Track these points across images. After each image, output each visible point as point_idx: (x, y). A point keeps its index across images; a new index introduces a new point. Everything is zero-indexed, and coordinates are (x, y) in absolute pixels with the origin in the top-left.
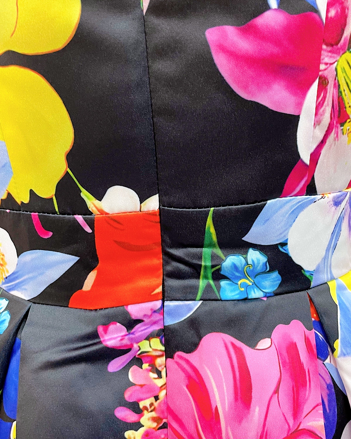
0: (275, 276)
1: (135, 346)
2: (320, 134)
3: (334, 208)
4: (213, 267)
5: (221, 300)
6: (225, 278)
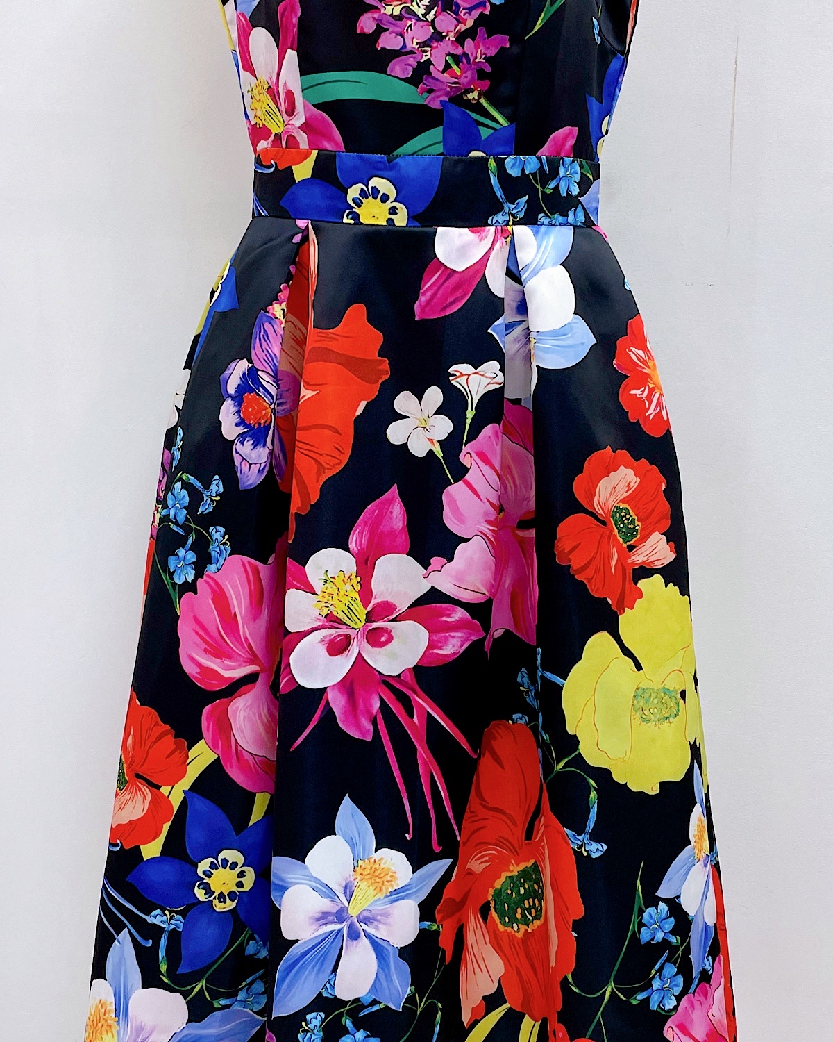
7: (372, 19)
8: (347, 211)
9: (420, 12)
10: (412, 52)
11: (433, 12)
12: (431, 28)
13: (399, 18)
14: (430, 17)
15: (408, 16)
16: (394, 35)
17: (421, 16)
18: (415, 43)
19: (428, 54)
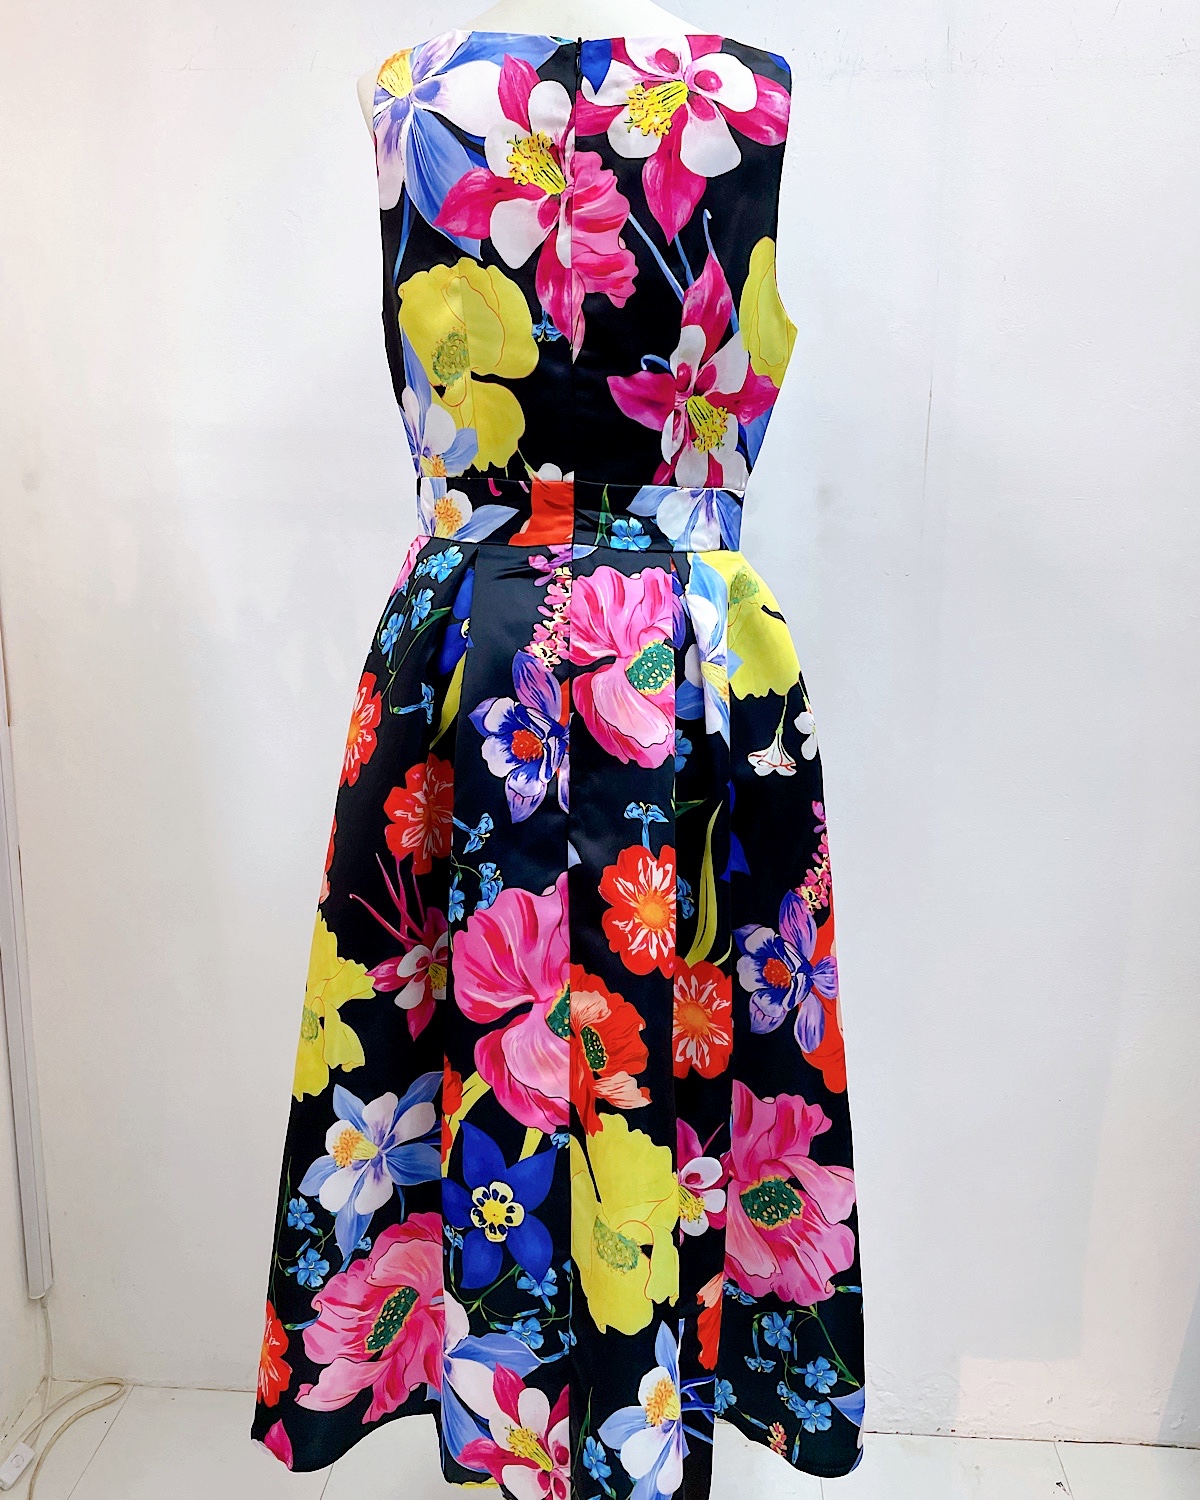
0: (648, 537)
1: (553, 571)
2: (677, 445)
3: (691, 498)
4: (606, 524)
5: (610, 548)
6: (614, 534)
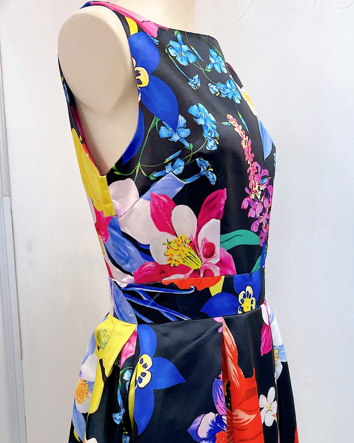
7: (247, 201)
8: (239, 307)
9: (259, 197)
10: (258, 219)
11: (263, 198)
12: (262, 206)
13: (254, 200)
14: (262, 200)
15: (256, 200)
16: (253, 209)
17: (259, 200)
18: (259, 214)
19: (262, 219)
